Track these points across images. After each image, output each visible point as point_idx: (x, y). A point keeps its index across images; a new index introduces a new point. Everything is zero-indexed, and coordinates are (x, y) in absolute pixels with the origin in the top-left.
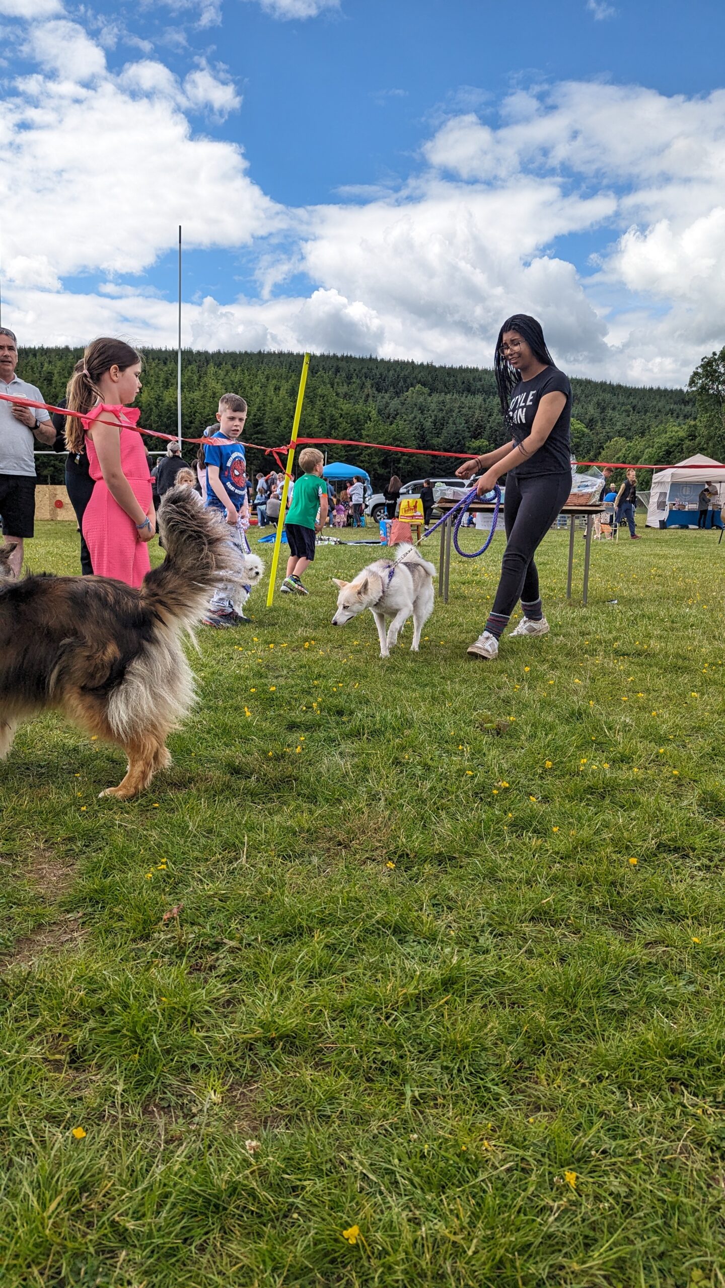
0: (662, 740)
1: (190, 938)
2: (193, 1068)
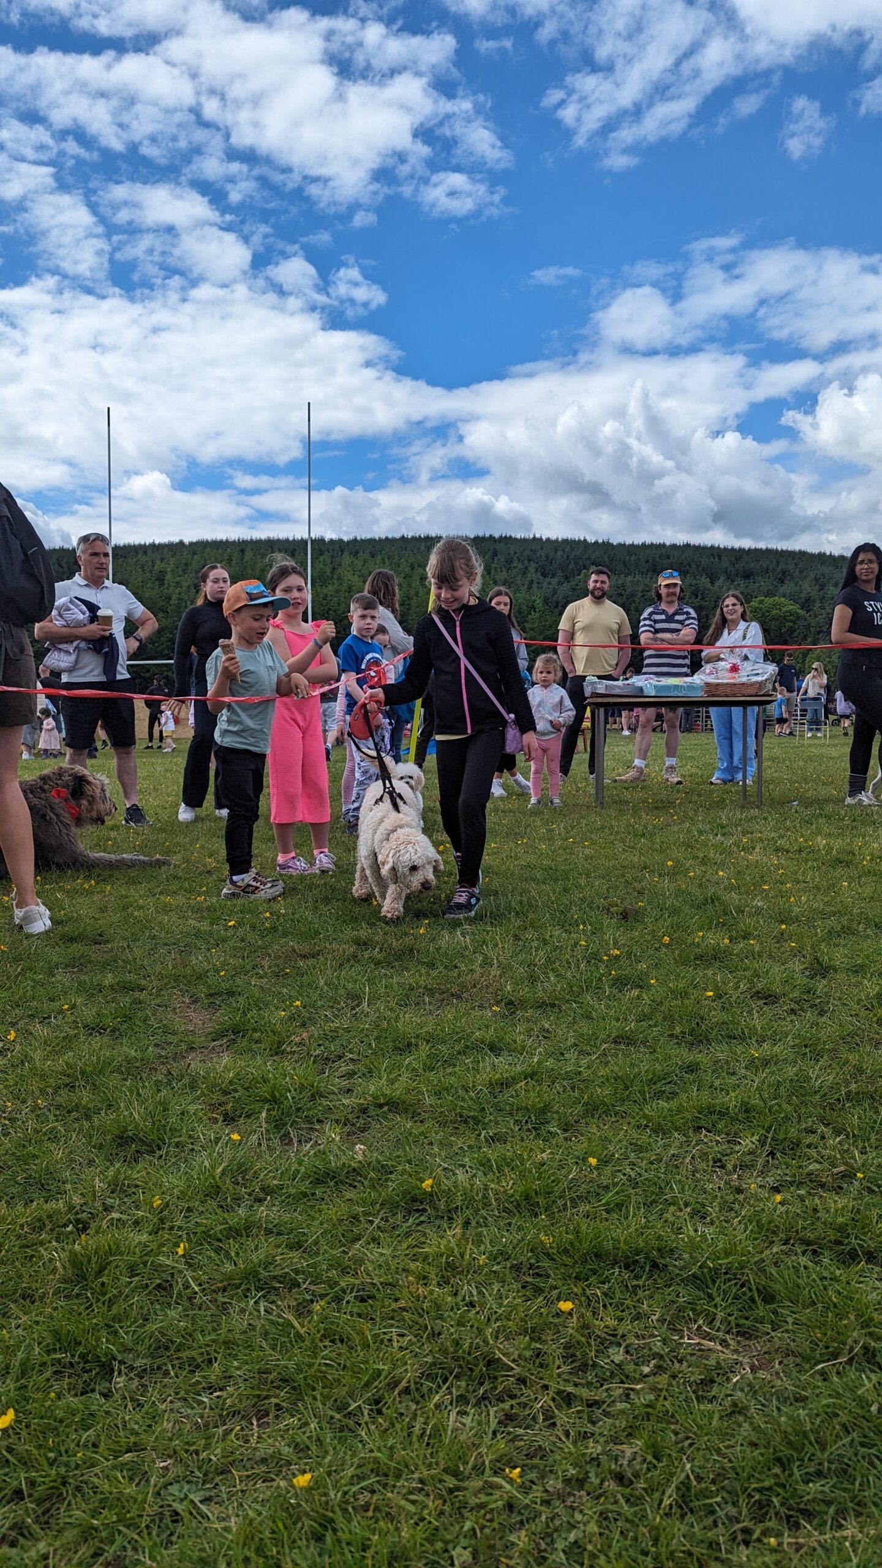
1: (317, 1052)
2: (319, 1121)
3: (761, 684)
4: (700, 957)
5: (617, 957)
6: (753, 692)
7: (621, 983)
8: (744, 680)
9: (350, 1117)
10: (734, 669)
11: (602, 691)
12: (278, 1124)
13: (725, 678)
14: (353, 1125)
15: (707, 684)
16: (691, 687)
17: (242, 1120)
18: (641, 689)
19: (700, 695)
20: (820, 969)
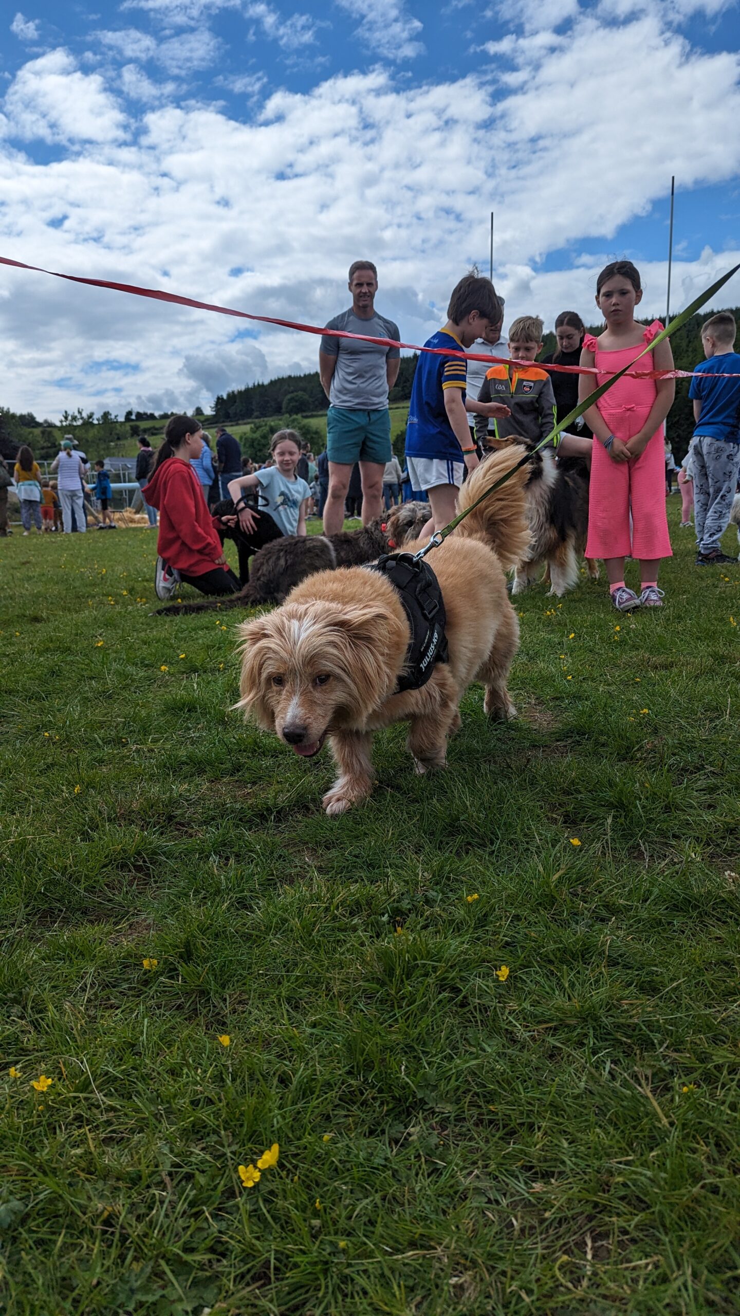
1: (671, 761)
2: (675, 836)
9: (714, 836)
12: (625, 833)
14: (718, 845)
17: (584, 825)
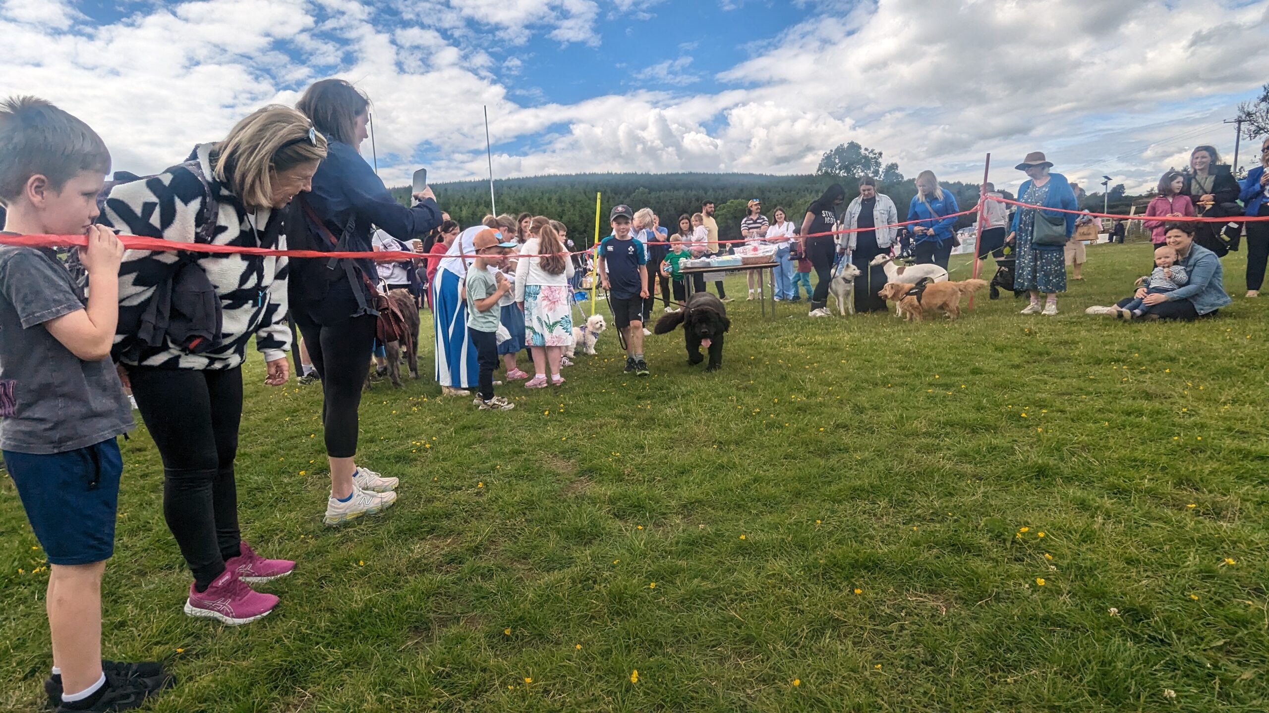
0: (830, 385)
2: (665, 514)
3: (771, 256)
4: (799, 409)
5: (759, 413)
6: (766, 260)
7: (769, 426)
8: (761, 255)
10: (755, 249)
11: (689, 266)
13: (750, 255)
15: (743, 258)
16: (735, 260)
18: (709, 263)
19: (739, 264)
20: (860, 410)
